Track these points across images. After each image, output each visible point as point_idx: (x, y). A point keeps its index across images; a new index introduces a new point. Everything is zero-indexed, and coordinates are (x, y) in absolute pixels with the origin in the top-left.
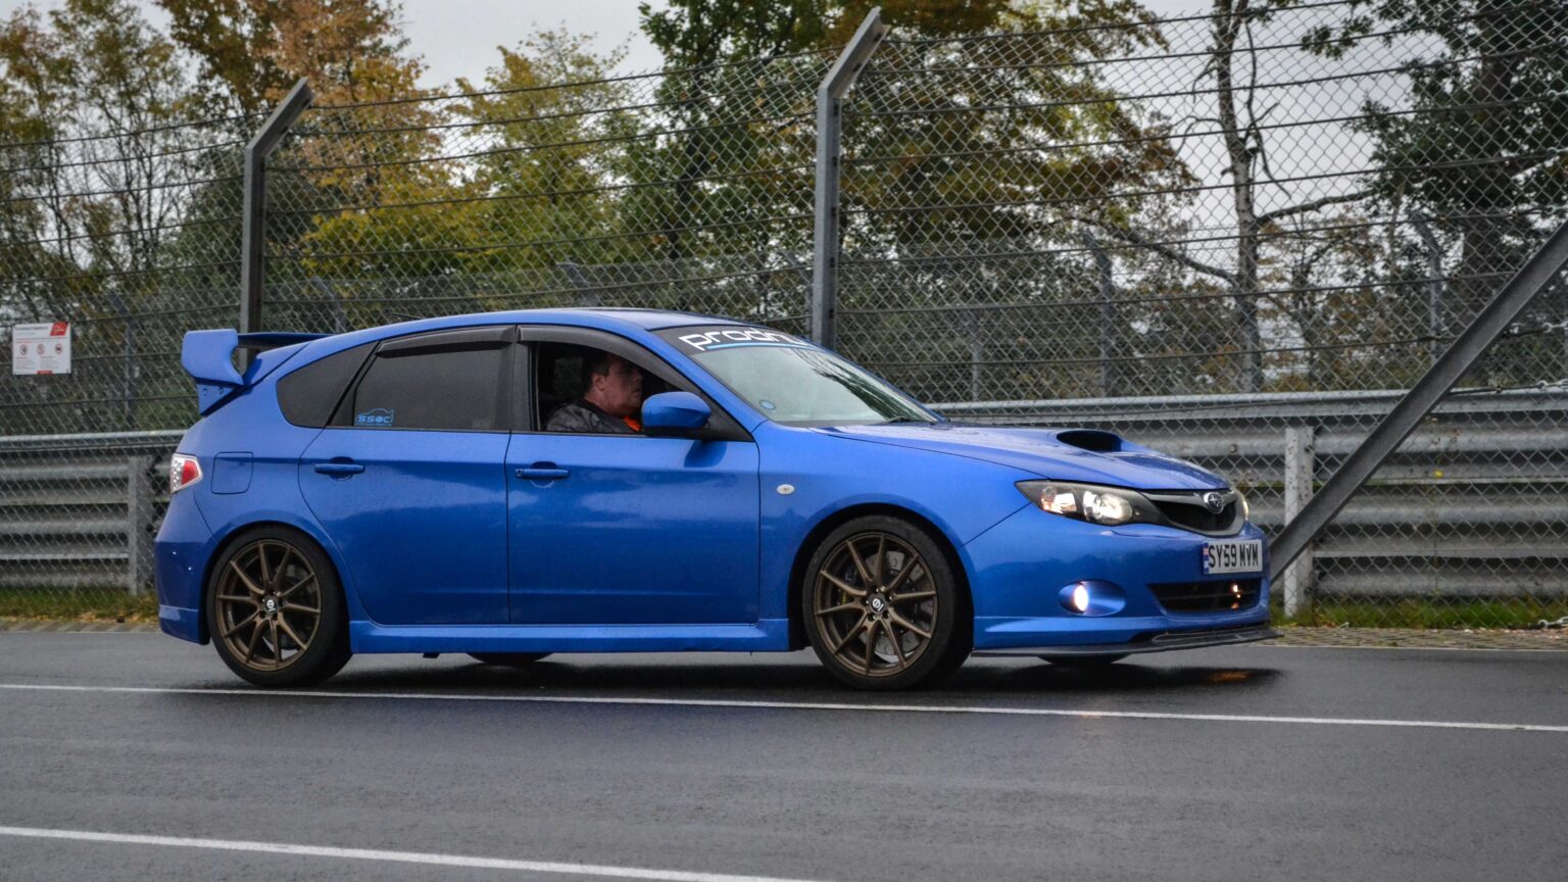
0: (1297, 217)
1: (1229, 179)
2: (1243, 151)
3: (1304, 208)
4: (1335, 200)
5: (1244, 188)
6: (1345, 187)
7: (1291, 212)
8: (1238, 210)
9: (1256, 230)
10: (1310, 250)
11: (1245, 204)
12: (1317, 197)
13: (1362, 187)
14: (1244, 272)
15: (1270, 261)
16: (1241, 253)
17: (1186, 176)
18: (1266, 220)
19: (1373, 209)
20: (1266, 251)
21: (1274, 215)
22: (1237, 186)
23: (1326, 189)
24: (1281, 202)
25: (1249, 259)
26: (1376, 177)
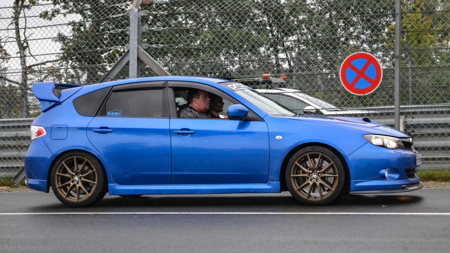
0: (39, 66)
1: (19, 55)
2: (23, 47)
3: (41, 64)
4: (51, 62)
5: (23, 58)
6: (54, 58)
7: (37, 65)
8: (21, 64)
9: (27, 70)
10: (43, 76)
11: (23, 63)
13: (58, 58)
14: (24, 82)
15: (31, 79)
16: (23, 77)
17: (6, 54)
18: (30, 67)
19: (61, 64)
20: (29, 76)
21: (32, 65)
22: (21, 57)
23: (48, 58)
24: (35, 62)
25: (25, 79)
26: (62, 55)
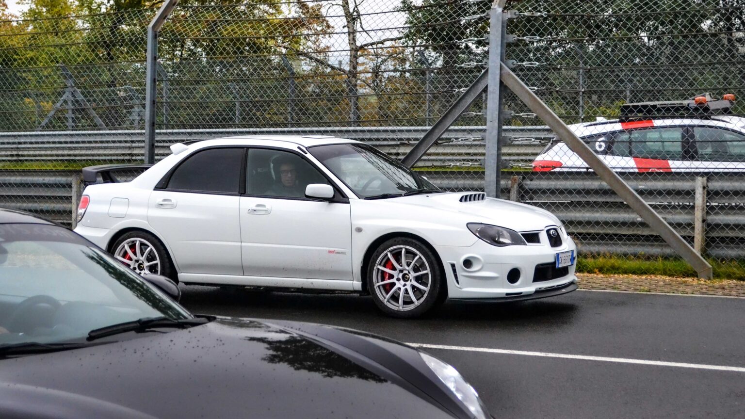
0: (375, 46)
1: (346, 30)
2: (352, 18)
3: (378, 43)
4: (392, 40)
5: (352, 34)
6: (396, 34)
7: (372, 44)
8: (349, 43)
9: (356, 51)
10: (380, 60)
11: (353, 40)
12: (383, 38)
13: (402, 35)
14: (352, 69)
15: (363, 64)
16: (351, 61)
17: (328, 27)
18: (362, 47)
19: (406, 44)
20: (361, 60)
21: (365, 45)
22: (349, 33)
23: (388, 35)
24: (369, 41)
25: (354, 64)
26: (407, 31)
